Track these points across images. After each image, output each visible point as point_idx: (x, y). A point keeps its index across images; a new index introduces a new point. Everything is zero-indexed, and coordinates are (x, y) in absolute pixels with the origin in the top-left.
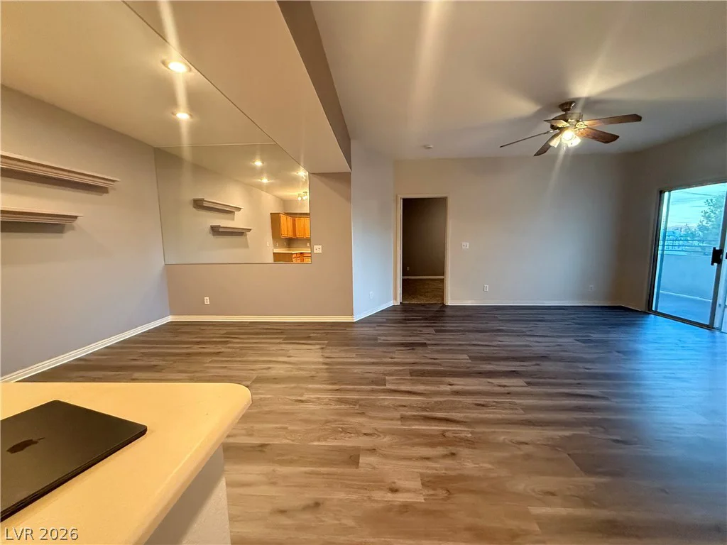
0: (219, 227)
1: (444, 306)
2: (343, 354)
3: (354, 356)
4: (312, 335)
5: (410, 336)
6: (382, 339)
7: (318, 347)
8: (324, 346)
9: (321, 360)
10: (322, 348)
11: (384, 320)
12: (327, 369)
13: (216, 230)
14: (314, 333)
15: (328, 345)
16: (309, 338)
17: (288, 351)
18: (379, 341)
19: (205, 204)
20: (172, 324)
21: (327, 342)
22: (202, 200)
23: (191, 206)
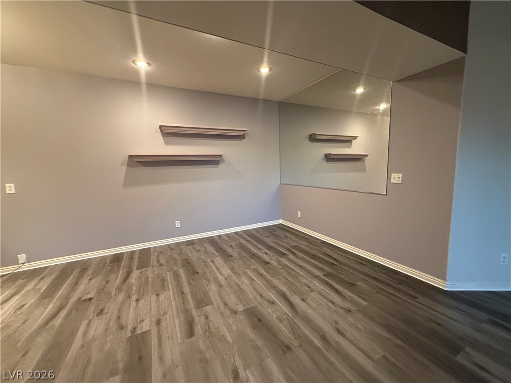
0: (330, 154)
8: (354, 309)
9: (328, 329)
10: (349, 311)
12: (317, 349)
13: (329, 158)
16: (351, 286)
19: (317, 137)
20: (281, 227)
21: (365, 303)
22: (315, 134)
23: (307, 140)
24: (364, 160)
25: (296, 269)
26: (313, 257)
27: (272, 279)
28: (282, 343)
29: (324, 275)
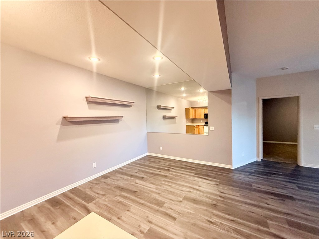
0: (166, 116)
1: (298, 166)
2: (231, 192)
3: (239, 195)
4: (209, 174)
5: (277, 188)
6: (255, 186)
7: (214, 183)
8: (218, 184)
9: (218, 193)
10: (217, 185)
11: (253, 171)
12: (223, 201)
13: (165, 118)
14: (210, 173)
15: (220, 183)
16: (208, 176)
17: (198, 182)
18: (254, 187)
19: (161, 107)
20: (148, 156)
21: (219, 180)
22: (161, 106)
23: (157, 108)
24: (175, 118)
25: (181, 175)
26: (182, 168)
27: (178, 182)
28: (211, 204)
29: (195, 174)
